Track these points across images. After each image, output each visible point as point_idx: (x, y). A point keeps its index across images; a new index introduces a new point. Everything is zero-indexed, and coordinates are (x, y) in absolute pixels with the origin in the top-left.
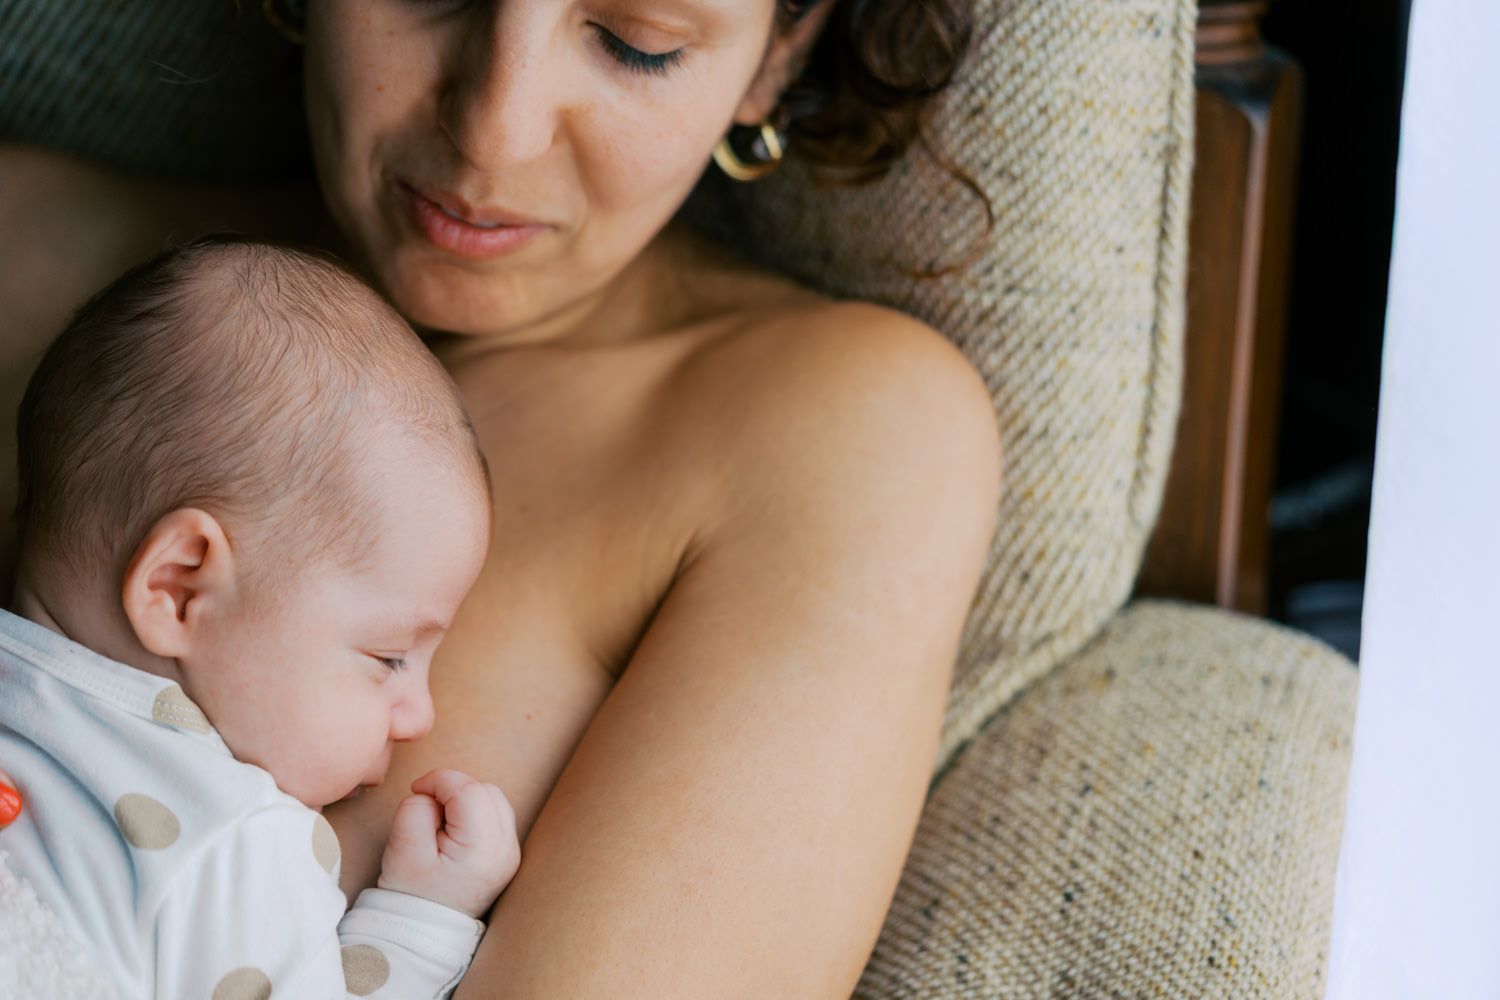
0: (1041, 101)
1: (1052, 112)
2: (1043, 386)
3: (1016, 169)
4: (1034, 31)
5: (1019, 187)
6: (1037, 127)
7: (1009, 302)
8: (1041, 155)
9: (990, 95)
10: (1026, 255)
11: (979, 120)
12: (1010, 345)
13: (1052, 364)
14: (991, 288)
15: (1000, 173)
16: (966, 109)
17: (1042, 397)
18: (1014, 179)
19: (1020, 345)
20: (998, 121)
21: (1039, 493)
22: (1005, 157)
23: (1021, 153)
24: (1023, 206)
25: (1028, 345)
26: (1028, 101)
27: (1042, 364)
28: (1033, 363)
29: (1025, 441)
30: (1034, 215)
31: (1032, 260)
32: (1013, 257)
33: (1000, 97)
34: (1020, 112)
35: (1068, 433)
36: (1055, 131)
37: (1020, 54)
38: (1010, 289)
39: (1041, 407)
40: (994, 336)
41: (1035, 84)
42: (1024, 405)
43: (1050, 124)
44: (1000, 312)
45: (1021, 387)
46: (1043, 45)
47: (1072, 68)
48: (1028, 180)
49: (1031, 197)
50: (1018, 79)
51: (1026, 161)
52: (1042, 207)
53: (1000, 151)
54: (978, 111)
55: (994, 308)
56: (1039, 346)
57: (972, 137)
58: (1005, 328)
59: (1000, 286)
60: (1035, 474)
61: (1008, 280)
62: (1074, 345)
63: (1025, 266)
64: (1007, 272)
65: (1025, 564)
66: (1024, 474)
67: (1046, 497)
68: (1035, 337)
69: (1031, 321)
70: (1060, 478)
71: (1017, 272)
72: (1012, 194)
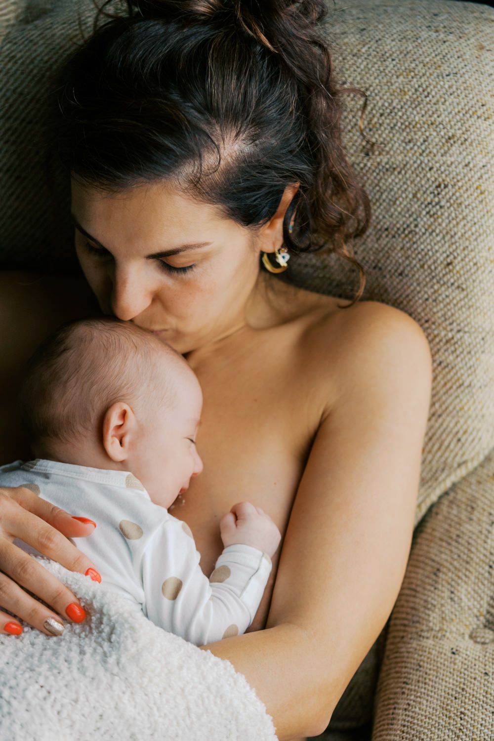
0: (475, 261)
1: (479, 265)
2: (470, 368)
3: (464, 286)
4: (473, 234)
5: (465, 293)
6: (473, 271)
7: (459, 336)
8: (474, 281)
9: (455, 258)
10: (466, 319)
11: (451, 267)
12: (458, 352)
13: (474, 359)
14: (451, 330)
15: (458, 287)
16: (445, 263)
17: (469, 372)
18: (463, 290)
19: (462, 352)
20: (458, 268)
21: (466, 408)
22: (460, 282)
23: (466, 280)
24: (466, 300)
25: (465, 352)
26: (470, 261)
27: (469, 360)
28: (467, 359)
29: (462, 388)
30: (470, 303)
31: (469, 320)
32: (461, 319)
33: (459, 258)
34: (466, 265)
35: (479, 385)
36: (480, 272)
37: (467, 243)
38: (459, 331)
39: (469, 376)
40: (453, 348)
41: (473, 254)
42: (462, 375)
43: (478, 269)
44: (455, 339)
45: (460, 368)
46: (476, 239)
47: (487, 248)
48: (469, 290)
49: (470, 296)
50: (466, 252)
51: (468, 283)
52: (473, 300)
53: (458, 279)
54: (449, 264)
55: (453, 338)
56: (469, 352)
57: (446, 274)
58: (457, 346)
59: (455, 330)
60: (465, 401)
61: (459, 328)
62: (483, 352)
63: (466, 322)
64: (459, 325)
65: (459, 435)
66: (461, 401)
67: (469, 409)
68: (468, 349)
69: (467, 343)
70: (474, 402)
71: (462, 325)
72: (462, 296)
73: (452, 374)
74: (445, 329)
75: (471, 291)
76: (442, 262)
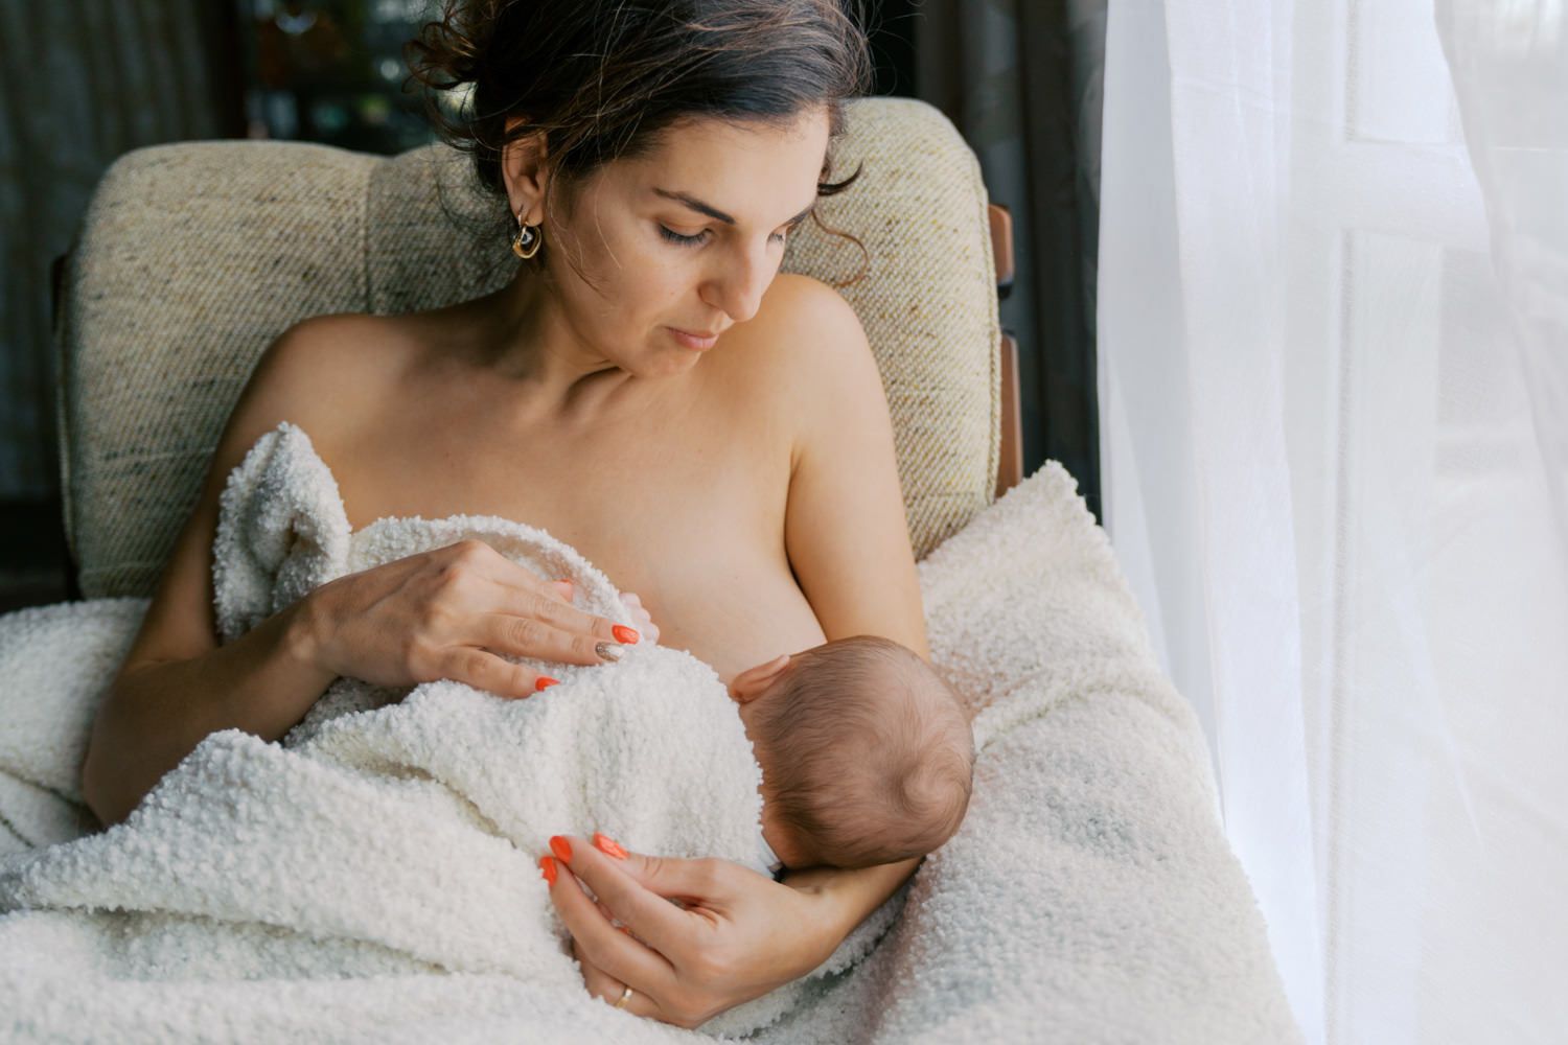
0: (943, 303)
1: (948, 307)
2: (953, 432)
3: (934, 333)
4: (936, 273)
5: (936, 341)
6: (942, 314)
7: (935, 393)
8: (945, 326)
9: (920, 301)
10: (941, 371)
11: (916, 312)
12: (936, 414)
13: (956, 422)
14: (925, 389)
15: (928, 335)
16: (909, 308)
17: (953, 437)
18: (934, 337)
19: (940, 414)
20: (925, 312)
21: (953, 483)
22: (929, 329)
23: (936, 326)
24: (938, 349)
25: (944, 414)
26: (937, 303)
27: (951, 422)
28: (948, 421)
29: (947, 457)
30: (944, 353)
31: (944, 373)
32: (935, 373)
33: (925, 301)
34: (934, 307)
35: (965, 454)
36: (950, 315)
37: (932, 283)
38: (934, 389)
39: (953, 442)
40: (929, 410)
41: (940, 295)
42: (945, 441)
43: (947, 313)
44: (931, 399)
45: (943, 433)
46: (941, 278)
47: (954, 289)
48: (940, 337)
49: (942, 345)
50: (932, 293)
51: (939, 329)
52: (947, 349)
53: (926, 325)
54: (913, 309)
55: (927, 397)
56: (949, 414)
57: (912, 321)
58: (933, 406)
59: (929, 388)
60: (952, 473)
61: (933, 385)
62: (964, 414)
63: (940, 377)
64: (933, 380)
65: (949, 519)
66: (947, 474)
67: (957, 485)
68: (947, 410)
69: (945, 402)
70: (962, 476)
71: (937, 380)
72: (933, 345)
73: (933, 441)
74: (916, 388)
75: (944, 338)
76: (905, 309)
